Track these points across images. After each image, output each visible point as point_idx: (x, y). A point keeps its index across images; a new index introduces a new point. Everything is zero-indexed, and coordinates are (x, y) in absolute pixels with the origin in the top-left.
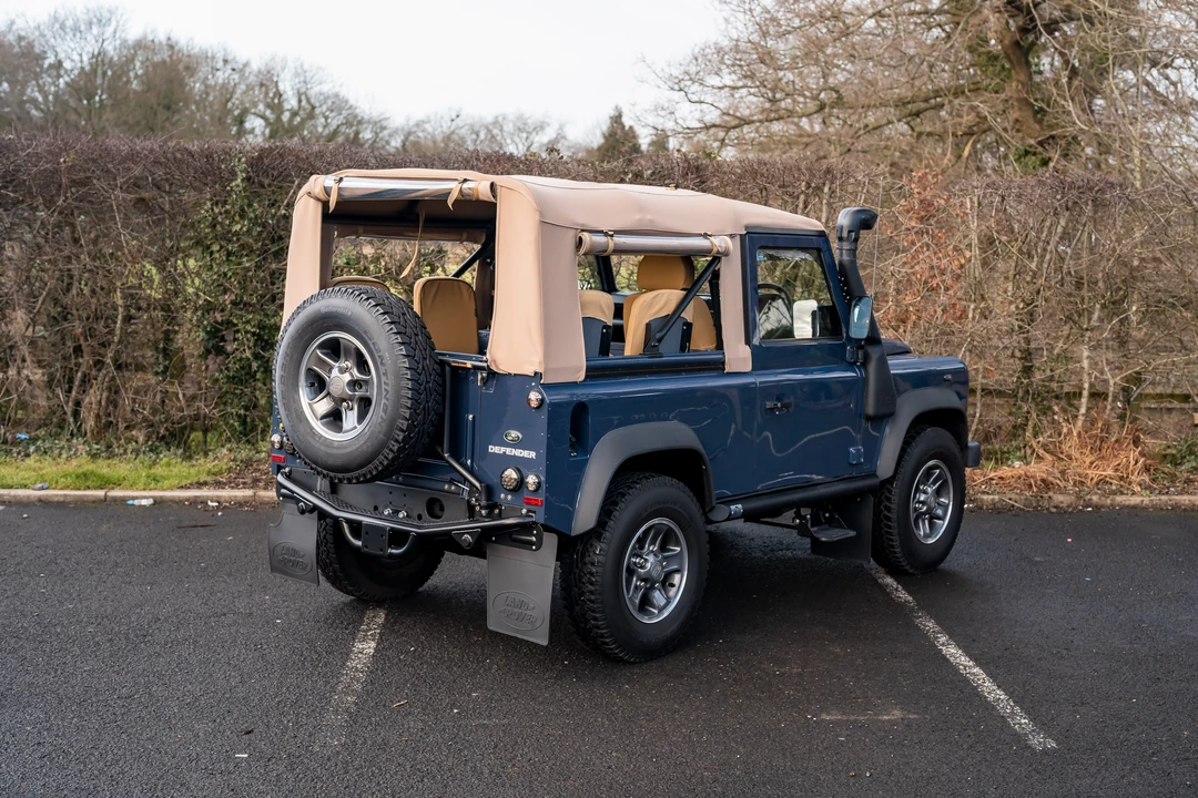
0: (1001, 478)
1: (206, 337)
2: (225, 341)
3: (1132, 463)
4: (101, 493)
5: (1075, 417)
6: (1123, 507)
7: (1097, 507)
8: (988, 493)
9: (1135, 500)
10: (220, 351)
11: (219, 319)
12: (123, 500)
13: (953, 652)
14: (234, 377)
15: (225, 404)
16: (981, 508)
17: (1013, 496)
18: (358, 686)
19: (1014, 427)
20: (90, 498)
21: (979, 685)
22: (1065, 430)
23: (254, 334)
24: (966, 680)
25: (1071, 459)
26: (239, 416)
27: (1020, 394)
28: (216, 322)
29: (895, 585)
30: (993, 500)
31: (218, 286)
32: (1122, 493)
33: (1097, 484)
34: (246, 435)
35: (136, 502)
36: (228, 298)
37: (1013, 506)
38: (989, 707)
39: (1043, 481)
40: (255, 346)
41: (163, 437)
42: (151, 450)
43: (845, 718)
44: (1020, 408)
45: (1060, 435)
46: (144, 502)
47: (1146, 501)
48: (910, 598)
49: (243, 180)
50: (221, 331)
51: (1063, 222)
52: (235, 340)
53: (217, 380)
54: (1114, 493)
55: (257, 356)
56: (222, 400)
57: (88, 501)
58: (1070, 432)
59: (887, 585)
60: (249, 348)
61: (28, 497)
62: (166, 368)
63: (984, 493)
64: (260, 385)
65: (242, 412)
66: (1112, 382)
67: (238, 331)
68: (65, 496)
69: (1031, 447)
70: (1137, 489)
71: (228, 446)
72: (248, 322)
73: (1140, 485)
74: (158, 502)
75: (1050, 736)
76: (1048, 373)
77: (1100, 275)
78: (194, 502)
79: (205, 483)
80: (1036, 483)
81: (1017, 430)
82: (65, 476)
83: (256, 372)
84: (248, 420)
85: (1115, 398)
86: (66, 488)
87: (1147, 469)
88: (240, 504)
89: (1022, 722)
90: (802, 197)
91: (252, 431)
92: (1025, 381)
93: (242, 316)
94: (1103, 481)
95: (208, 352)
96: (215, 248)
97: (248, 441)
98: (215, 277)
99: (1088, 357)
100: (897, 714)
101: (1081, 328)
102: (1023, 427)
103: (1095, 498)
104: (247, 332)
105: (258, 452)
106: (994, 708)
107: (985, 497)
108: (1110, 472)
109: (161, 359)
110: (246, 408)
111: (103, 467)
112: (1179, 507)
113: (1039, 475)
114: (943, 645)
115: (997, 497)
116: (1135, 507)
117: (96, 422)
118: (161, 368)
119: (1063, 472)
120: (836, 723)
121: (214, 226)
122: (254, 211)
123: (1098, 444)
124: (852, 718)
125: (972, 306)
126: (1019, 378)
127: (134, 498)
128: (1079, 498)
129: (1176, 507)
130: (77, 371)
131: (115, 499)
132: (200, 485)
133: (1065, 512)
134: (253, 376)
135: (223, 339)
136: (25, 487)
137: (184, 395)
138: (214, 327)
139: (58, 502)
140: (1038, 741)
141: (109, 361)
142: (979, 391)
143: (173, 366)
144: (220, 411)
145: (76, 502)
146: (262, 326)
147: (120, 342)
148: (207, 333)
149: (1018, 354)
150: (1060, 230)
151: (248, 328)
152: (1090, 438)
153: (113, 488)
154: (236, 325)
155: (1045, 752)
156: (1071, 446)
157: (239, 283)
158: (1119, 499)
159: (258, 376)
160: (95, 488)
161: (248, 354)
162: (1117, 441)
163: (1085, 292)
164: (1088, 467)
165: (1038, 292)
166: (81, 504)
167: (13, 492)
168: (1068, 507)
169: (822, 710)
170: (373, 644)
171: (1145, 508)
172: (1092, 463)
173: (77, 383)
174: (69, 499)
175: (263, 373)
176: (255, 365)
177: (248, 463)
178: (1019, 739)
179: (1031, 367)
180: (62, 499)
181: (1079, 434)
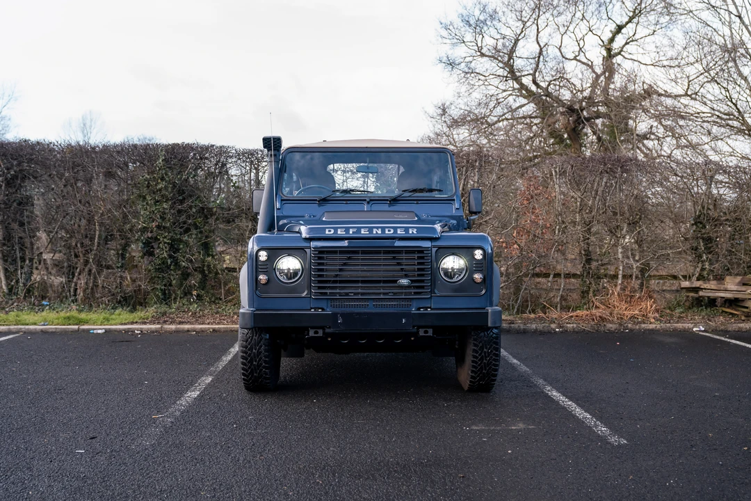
0: (577, 316)
1: (143, 246)
2: (154, 248)
3: (649, 307)
4: (76, 327)
5: (616, 286)
6: (646, 330)
7: (631, 330)
8: (570, 323)
9: (652, 326)
10: (151, 254)
11: (150, 236)
12: (88, 330)
13: (555, 394)
14: (159, 269)
15: (154, 283)
16: (567, 331)
17: (584, 325)
18: (178, 413)
19: (582, 292)
20: (70, 330)
21: (572, 411)
22: (611, 291)
23: (168, 243)
24: (564, 408)
25: (615, 307)
26: (161, 290)
27: (585, 275)
28: (148, 238)
29: (519, 363)
30: (573, 327)
31: (150, 218)
32: (644, 323)
33: (630, 318)
34: (165, 301)
35: (95, 331)
36: (154, 224)
37: (584, 330)
38: (580, 422)
39: (600, 317)
40: (169, 250)
41: (120, 301)
42: (112, 309)
43: (487, 428)
44: (585, 282)
45: (608, 295)
46: (99, 331)
47: (658, 327)
48: (528, 370)
49: (162, 161)
50: (151, 243)
51: (605, 180)
52: (159, 247)
53: (150, 271)
54: (640, 323)
55: (170, 256)
56: (152, 280)
57: (68, 332)
58: (613, 293)
59: (514, 364)
60: (166, 252)
61: (35, 329)
62: (123, 264)
63: (567, 323)
64: (172, 272)
65: (163, 287)
66: (635, 266)
67: (161, 243)
68: (56, 328)
69: (592, 301)
70: (653, 320)
71: (155, 306)
72: (165, 237)
73: (654, 318)
74: (107, 331)
75: (622, 437)
76: (600, 262)
77: (626, 208)
78: (127, 331)
79: (136, 322)
80: (596, 318)
81: (584, 294)
82: (58, 319)
83: (170, 265)
84: (167, 292)
85: (637, 277)
86: (58, 324)
87: (657, 311)
88: (153, 332)
89: (602, 429)
90: (465, 168)
91: (168, 298)
92: (587, 266)
93: (162, 234)
94: (633, 317)
95: (145, 254)
96: (148, 198)
97: (166, 304)
98: (148, 213)
99: (621, 253)
100: (521, 426)
101: (617, 237)
102: (587, 292)
103: (629, 325)
104: (165, 243)
105: (171, 309)
106: (583, 422)
107: (568, 325)
108: (637, 312)
109: (120, 259)
110: (165, 285)
111: (83, 316)
112: (677, 330)
113: (598, 314)
114: (549, 391)
115: (575, 325)
116: (652, 330)
117: (84, 294)
118: (120, 264)
119: (611, 314)
120: (481, 431)
121: (148, 187)
122: (169, 177)
123: (630, 299)
124: (492, 428)
125: (558, 227)
126: (584, 265)
127: (94, 329)
128: (620, 325)
129: (675, 330)
130: (77, 268)
131: (84, 330)
132: (132, 323)
133: (614, 332)
134: (168, 267)
135: (152, 247)
136: (35, 324)
137: (130, 278)
138: (147, 240)
139: (52, 332)
140: (614, 440)
141: (91, 260)
142: (562, 276)
143: (126, 263)
144: (151, 287)
145: (62, 332)
146: (172, 239)
147: (97, 250)
148: (144, 243)
149: (583, 252)
150: (603, 183)
151: (165, 240)
152: (624, 295)
153: (83, 325)
154: (159, 240)
155: (620, 446)
156: (615, 300)
157: (160, 216)
158: (643, 325)
159: (172, 267)
160: (74, 325)
161: (165, 255)
162: (639, 298)
163: (618, 217)
164: (625, 311)
165: (593, 218)
166: (65, 332)
167: (27, 327)
168: (615, 330)
169: (473, 424)
170: (198, 393)
171: (658, 330)
172: (626, 309)
173: (76, 274)
174: (58, 330)
175: (174, 265)
176: (169, 261)
177: (164, 314)
178: (603, 439)
179: (590, 259)
180: (54, 330)
181: (618, 294)
